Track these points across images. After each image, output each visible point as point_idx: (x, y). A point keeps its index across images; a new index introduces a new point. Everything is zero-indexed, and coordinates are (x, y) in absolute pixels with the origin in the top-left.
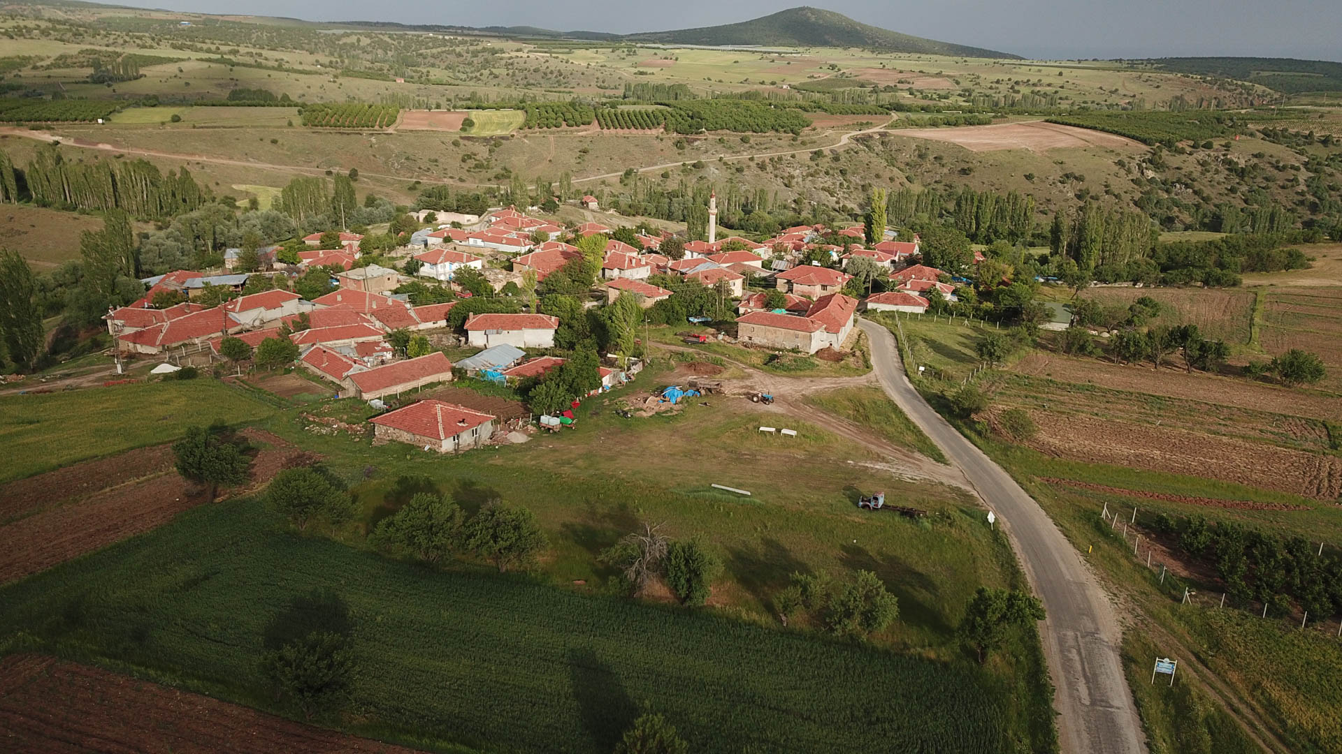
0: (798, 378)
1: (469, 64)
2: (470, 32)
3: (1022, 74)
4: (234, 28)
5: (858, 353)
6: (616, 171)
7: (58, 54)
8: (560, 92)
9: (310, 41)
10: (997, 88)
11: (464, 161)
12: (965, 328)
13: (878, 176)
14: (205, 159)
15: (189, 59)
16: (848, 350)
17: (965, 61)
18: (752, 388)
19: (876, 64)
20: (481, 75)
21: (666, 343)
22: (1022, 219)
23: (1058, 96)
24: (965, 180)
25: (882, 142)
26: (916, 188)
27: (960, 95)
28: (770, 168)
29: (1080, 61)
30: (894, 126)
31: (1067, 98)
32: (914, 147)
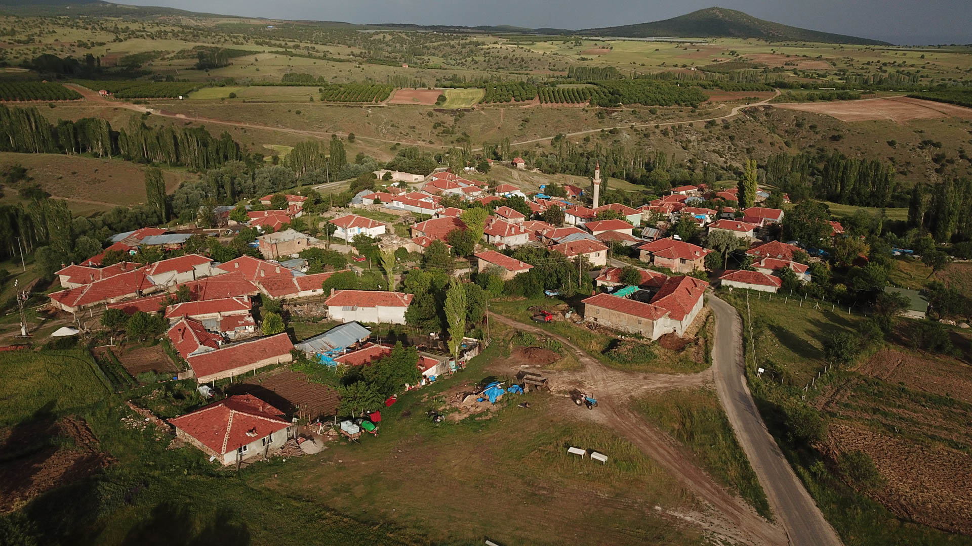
0: (630, 372)
1: (459, 53)
2: (465, 30)
3: (890, 56)
4: (302, 30)
5: (701, 341)
6: (550, 136)
7: (180, 50)
8: (520, 74)
9: (351, 38)
10: (868, 68)
11: (435, 127)
12: (815, 311)
13: (760, 141)
14: (248, 125)
15: (264, 51)
16: (692, 336)
17: (842, 47)
18: (580, 384)
19: (768, 50)
20: (466, 61)
21: (515, 320)
22: (883, 184)
23: (919, 74)
24: (835, 145)
25: (766, 114)
26: (793, 152)
27: (836, 74)
28: (671, 134)
29: (939, 46)
30: (777, 100)
31: (927, 76)
32: (793, 117)
